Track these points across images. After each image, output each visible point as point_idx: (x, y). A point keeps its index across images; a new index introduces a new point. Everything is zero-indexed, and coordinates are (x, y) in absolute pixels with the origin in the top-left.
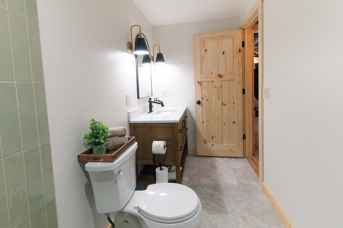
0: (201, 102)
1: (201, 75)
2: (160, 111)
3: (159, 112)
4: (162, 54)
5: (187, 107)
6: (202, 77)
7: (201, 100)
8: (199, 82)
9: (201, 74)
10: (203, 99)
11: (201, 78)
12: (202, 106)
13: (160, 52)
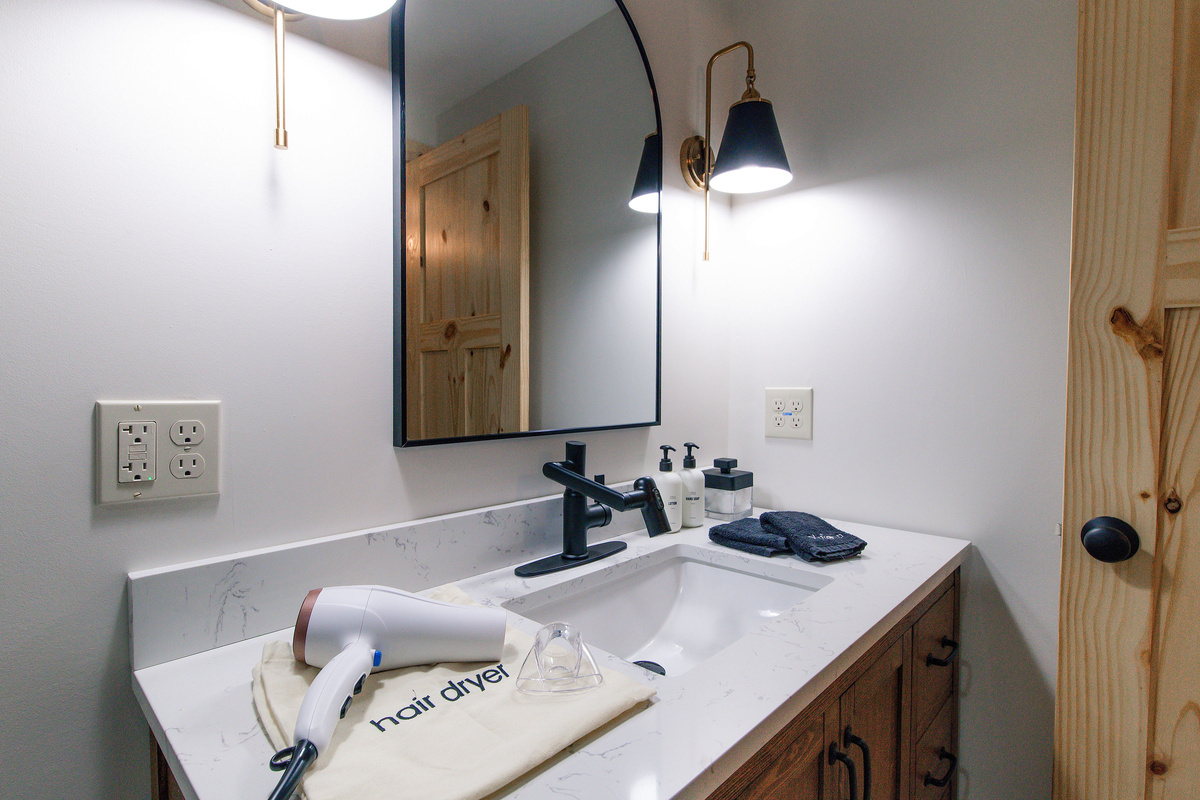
0: (1148, 543)
1: (1172, 236)
2: (684, 553)
3: (685, 560)
4: (766, 107)
5: (970, 554)
6: (1176, 257)
7: (1144, 518)
8: (1140, 314)
9: (1173, 216)
10: (1171, 505)
11: (1164, 271)
12: (1160, 581)
13: (751, 92)
